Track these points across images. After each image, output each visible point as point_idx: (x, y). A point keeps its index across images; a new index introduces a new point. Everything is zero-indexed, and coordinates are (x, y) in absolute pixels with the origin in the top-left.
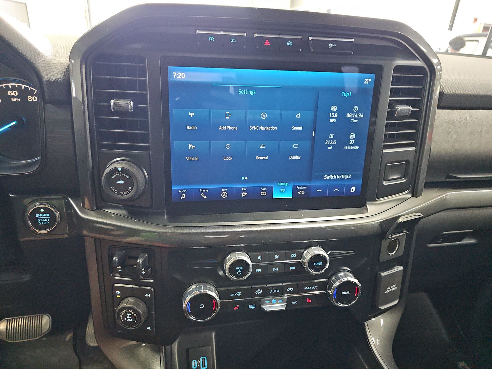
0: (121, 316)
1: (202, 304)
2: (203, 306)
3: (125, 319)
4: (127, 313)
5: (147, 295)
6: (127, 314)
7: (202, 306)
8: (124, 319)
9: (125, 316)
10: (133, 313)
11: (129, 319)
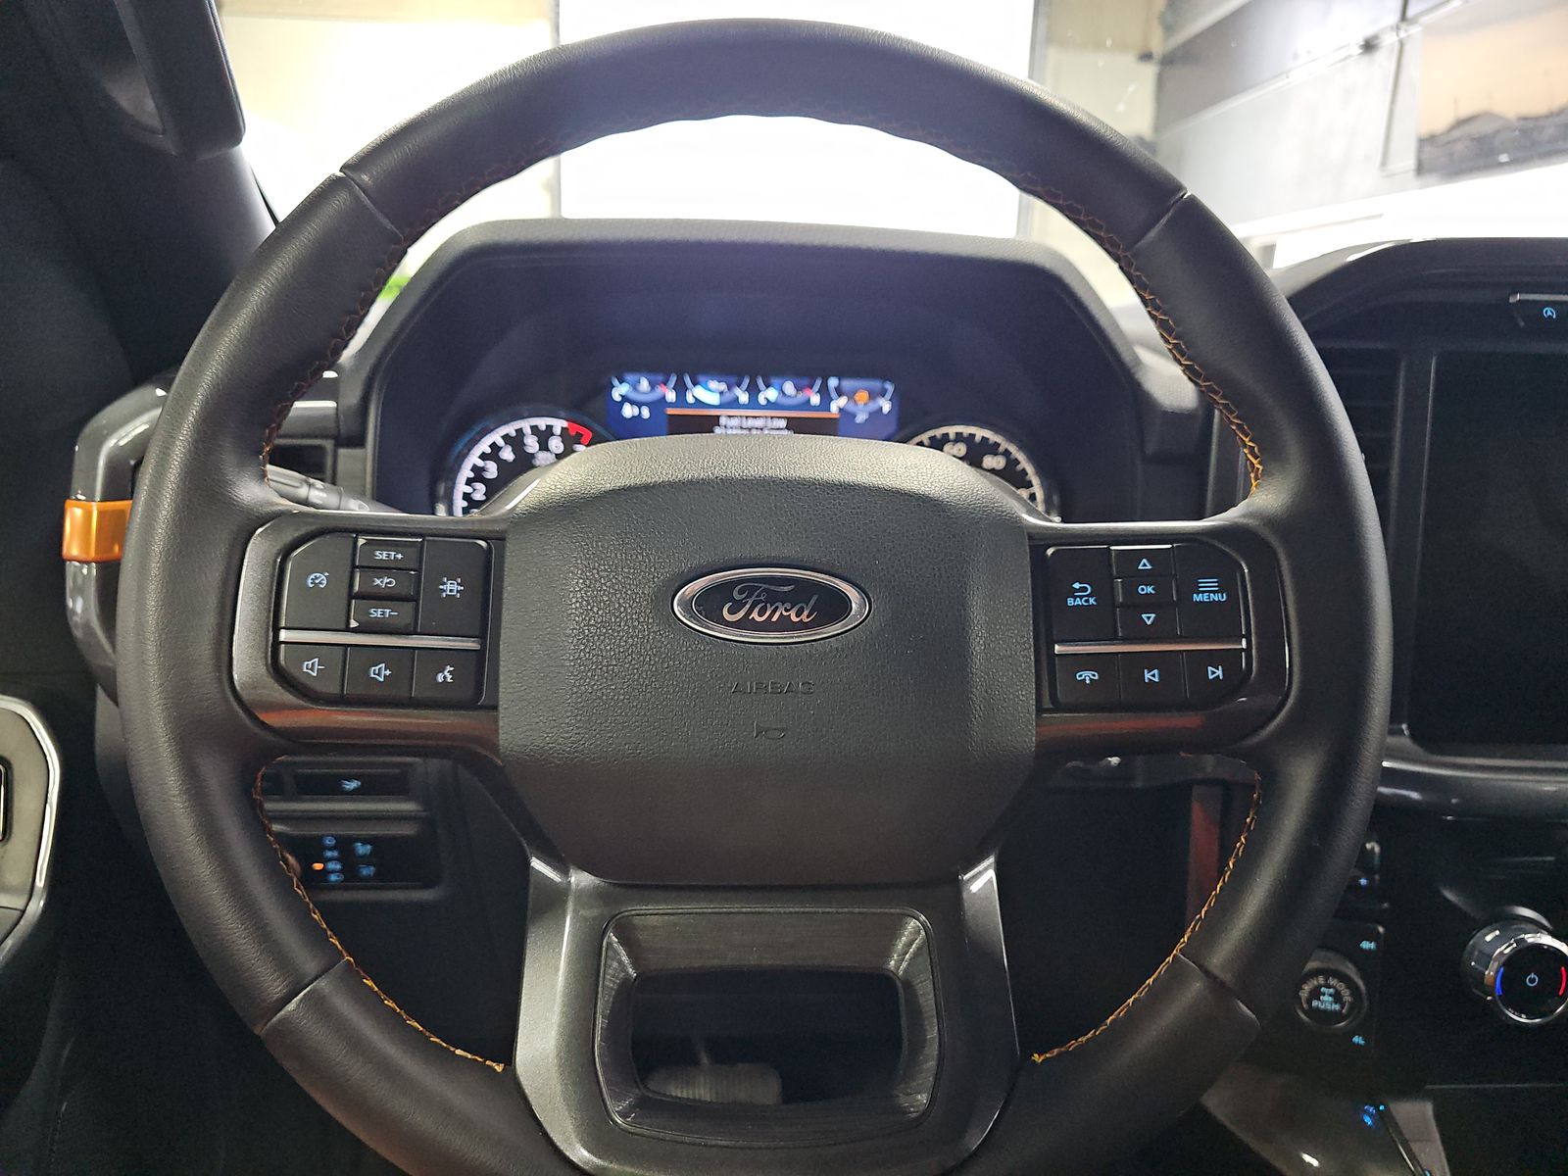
0: (1304, 994)
1: (1532, 975)
2: (1535, 980)
3: (1315, 1003)
4: (1321, 986)
5: (1366, 945)
6: (1323, 989)
7: (1532, 979)
8: (1309, 1002)
9: (1316, 994)
10: (1341, 986)
11: (1326, 1002)
